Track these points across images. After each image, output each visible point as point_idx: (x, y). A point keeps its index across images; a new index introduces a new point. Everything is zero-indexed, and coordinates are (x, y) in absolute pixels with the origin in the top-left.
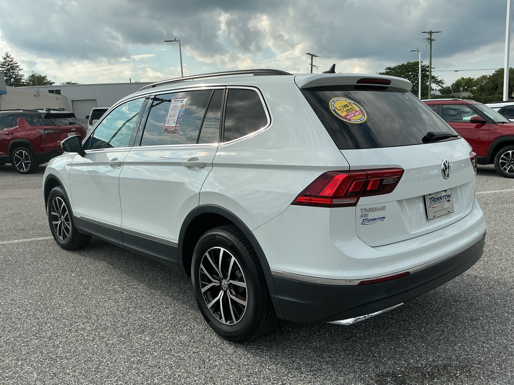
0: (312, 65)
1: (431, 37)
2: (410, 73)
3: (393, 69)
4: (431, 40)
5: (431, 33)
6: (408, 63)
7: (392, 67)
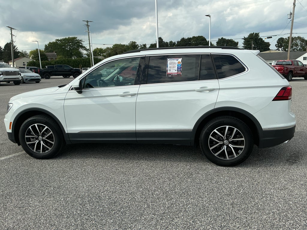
0: (12, 35)
1: (88, 24)
2: (70, 44)
3: (60, 40)
4: (88, 26)
5: (87, 22)
6: (68, 38)
7: (59, 39)
